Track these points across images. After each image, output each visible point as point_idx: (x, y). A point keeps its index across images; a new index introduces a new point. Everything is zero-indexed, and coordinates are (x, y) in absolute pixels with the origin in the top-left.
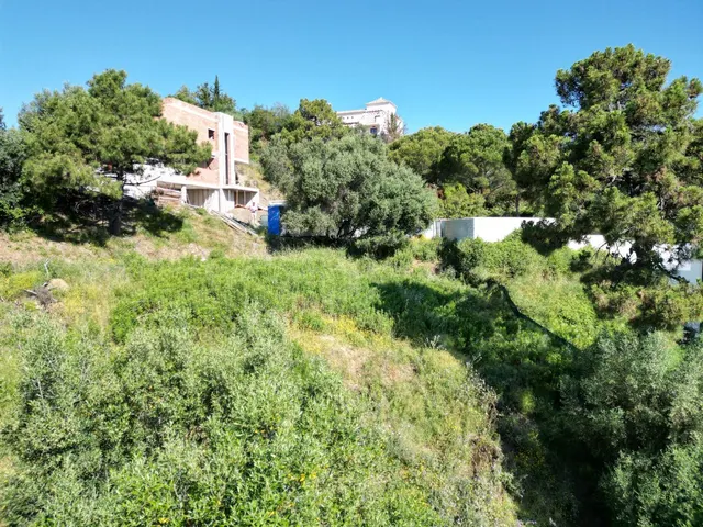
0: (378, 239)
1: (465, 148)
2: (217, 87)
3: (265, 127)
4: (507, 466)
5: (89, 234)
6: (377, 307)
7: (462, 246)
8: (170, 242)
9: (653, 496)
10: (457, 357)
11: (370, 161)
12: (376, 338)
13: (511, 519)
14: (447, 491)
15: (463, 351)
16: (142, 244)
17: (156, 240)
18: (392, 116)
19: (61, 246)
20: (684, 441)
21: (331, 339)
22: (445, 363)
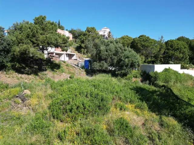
0: (123, 71)
1: (139, 42)
2: (59, 23)
5: (32, 71)
6: (140, 99)
7: (151, 74)
8: (57, 73)
11: (120, 46)
12: (145, 112)
16: (49, 74)
17: (52, 72)
19: (23, 76)
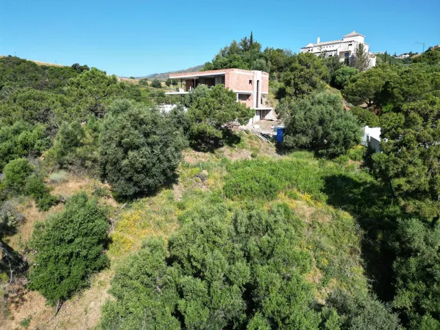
1: (397, 85)
2: (251, 38)
3: (277, 65)
4: (362, 257)
5: (208, 148)
6: (321, 190)
7: (374, 157)
8: (236, 149)
9: (404, 271)
10: (351, 215)
11: (329, 111)
12: (319, 204)
13: (360, 273)
14: (336, 261)
15: (353, 212)
17: (230, 148)
18: (360, 45)
20: (416, 256)
21: (300, 202)
22: (347, 217)
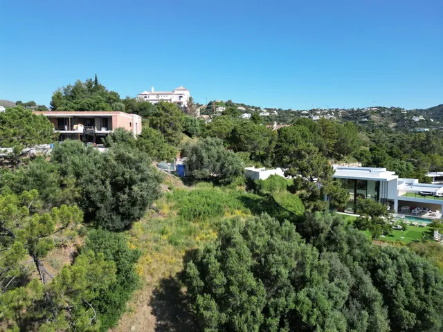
0: (227, 179)
6: (244, 206)
7: (256, 182)
18: (190, 98)
